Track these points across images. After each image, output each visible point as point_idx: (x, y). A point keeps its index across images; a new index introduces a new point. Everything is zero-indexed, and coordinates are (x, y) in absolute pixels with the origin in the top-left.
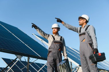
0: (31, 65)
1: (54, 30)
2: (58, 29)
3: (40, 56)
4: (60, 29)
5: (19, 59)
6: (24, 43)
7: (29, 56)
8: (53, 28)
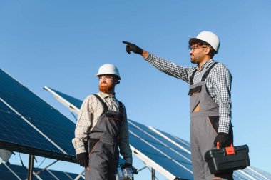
0: (38, 177)
1: (104, 82)
2: (115, 78)
3: (65, 153)
4: (120, 79)
5: (3, 160)
6: (19, 114)
7: (33, 152)
8: (100, 76)
